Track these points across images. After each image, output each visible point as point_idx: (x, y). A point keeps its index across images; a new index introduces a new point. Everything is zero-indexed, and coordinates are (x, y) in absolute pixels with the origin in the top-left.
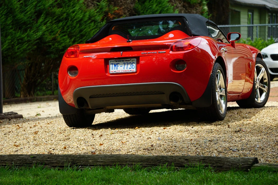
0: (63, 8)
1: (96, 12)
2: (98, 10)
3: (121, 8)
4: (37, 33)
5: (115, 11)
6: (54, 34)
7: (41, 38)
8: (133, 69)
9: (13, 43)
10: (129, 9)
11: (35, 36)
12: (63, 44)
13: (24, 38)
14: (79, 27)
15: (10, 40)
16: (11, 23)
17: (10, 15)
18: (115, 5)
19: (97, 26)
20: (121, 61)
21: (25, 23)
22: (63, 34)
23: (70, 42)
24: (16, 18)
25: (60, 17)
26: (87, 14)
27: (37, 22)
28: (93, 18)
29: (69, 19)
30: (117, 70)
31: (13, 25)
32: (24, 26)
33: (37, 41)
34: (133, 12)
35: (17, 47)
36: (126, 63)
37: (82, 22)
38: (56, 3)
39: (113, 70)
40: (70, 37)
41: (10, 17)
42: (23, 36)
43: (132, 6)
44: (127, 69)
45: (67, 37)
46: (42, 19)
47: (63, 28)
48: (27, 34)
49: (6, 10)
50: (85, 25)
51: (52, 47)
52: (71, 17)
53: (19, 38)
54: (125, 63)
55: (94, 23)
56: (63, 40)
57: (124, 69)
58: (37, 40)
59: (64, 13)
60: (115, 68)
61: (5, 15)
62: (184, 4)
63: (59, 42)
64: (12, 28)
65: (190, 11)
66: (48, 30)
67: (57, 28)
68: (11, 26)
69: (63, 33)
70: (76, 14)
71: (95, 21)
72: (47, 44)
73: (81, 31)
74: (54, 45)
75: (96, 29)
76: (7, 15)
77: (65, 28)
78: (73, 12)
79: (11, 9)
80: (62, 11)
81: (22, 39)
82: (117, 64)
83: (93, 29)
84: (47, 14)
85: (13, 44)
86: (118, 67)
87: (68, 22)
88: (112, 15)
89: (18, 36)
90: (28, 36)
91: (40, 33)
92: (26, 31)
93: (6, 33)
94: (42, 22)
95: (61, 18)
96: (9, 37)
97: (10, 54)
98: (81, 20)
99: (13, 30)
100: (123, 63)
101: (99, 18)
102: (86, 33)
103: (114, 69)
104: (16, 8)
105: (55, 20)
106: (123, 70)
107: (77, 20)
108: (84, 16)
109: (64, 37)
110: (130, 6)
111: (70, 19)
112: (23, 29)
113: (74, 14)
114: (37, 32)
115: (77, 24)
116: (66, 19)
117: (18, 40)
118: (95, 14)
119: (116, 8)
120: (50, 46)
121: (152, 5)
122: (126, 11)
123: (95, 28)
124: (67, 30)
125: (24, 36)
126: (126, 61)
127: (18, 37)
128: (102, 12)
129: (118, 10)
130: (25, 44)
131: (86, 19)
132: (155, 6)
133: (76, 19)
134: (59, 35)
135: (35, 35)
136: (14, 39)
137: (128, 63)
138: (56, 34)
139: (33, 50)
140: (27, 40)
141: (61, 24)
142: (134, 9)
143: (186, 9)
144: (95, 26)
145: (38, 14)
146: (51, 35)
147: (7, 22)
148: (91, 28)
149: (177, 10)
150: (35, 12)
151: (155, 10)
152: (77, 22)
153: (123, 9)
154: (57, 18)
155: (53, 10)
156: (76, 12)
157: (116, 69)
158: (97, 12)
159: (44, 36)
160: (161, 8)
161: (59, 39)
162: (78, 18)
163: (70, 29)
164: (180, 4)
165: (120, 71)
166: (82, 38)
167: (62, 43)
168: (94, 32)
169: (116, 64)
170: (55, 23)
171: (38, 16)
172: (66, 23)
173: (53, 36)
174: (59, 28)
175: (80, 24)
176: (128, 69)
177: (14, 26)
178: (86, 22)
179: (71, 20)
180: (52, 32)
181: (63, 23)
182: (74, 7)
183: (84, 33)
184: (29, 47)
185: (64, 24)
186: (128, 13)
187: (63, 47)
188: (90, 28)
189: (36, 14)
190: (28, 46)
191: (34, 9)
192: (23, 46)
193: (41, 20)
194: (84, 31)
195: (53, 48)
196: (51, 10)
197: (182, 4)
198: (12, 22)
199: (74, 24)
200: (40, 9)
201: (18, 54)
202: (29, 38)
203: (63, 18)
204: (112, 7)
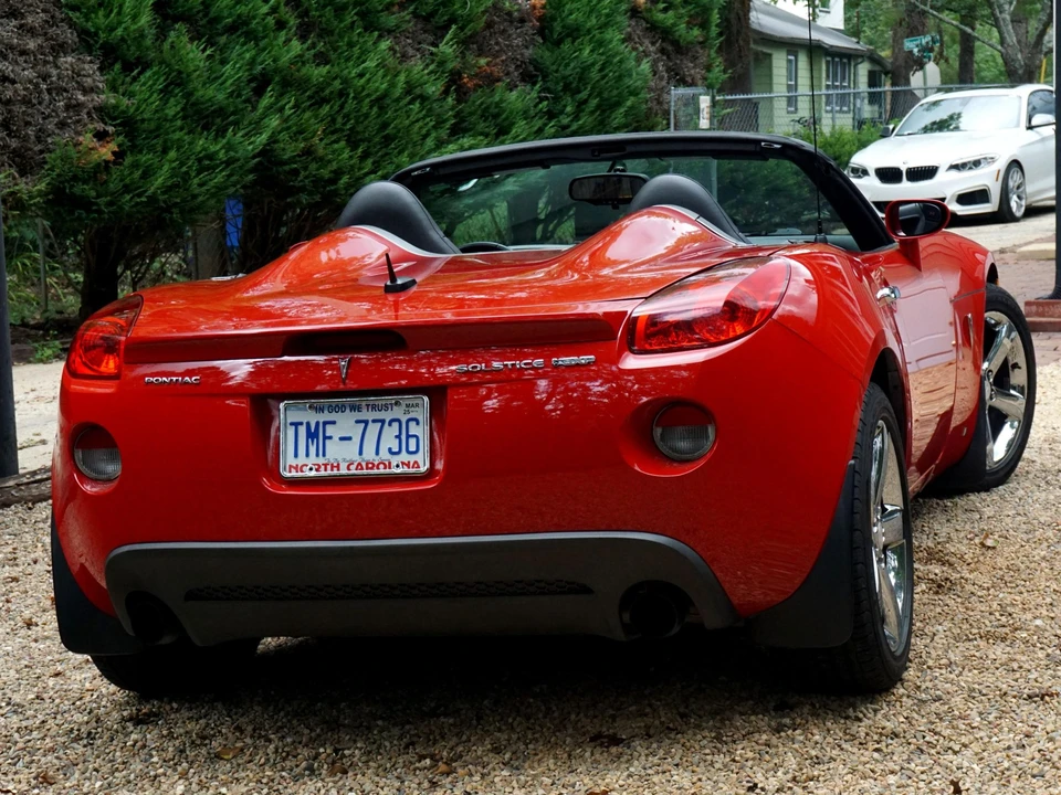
0: (333, 66)
1: (426, 71)
2: (432, 67)
3: (498, 60)
4: (252, 139)
5: (479, 68)
6: (305, 140)
7: (266, 152)
8: (412, 459)
9: (184, 169)
10: (519, 63)
11: (250, 147)
12: (334, 166)
13: (217, 152)
14: (379, 116)
15: (174, 161)
16: (178, 113)
17: (177, 91)
18: (481, 53)
19: (430, 110)
20: (341, 408)
21: (221, 112)
22: (334, 137)
23: (351, 157)
24: (193, 99)
25: (323, 90)
26: (402, 78)
27: (254, 108)
28: (418, 91)
29: (348, 95)
30: (321, 460)
31: (184, 118)
32: (218, 120)
33: (257, 160)
34: (531, 68)
35: (196, 181)
36: (374, 421)
37: (388, 101)
38: (313, 52)
39: (302, 459)
40: (353, 145)
41: (177, 95)
42: (213, 148)
43: (528, 53)
44: (377, 453)
45: (343, 143)
46: (271, 96)
47: (333, 121)
48: (224, 141)
49: (162, 79)
50: (396, 111)
51: (303, 173)
52: (354, 91)
53: (204, 153)
54: (366, 422)
55: (421, 104)
56: (334, 152)
57: (361, 453)
58: (254, 157)
59: (335, 78)
60: (313, 450)
61: (161, 91)
62: (664, 45)
63: (321, 159)
64: (181, 129)
65: (678, 62)
66: (288, 128)
67: (315, 123)
68: (179, 123)
69: (333, 133)
70: (369, 80)
71: (423, 98)
72: (287, 168)
73: (385, 126)
74: (306, 169)
75: (428, 119)
76: (166, 92)
77: (339, 120)
78: (361, 75)
79: (180, 72)
80: (329, 72)
81: (211, 157)
82: (325, 423)
83: (417, 121)
84: (287, 84)
85: (187, 173)
86: (327, 442)
87: (346, 102)
88: (471, 80)
89: (199, 149)
90: (229, 147)
91: (263, 138)
92: (221, 132)
93: (165, 141)
94: (270, 107)
95: (327, 92)
96: (172, 154)
97: (178, 200)
98: (385, 95)
99: (186, 134)
100: (357, 422)
101: (433, 89)
102: (399, 131)
103: (307, 455)
104: (195, 71)
105: (310, 98)
106: (357, 459)
107: (373, 98)
108: (392, 85)
109: (336, 146)
110: (522, 55)
111: (352, 95)
112: (214, 128)
113: (363, 81)
114: (255, 135)
115: (371, 107)
116: (342, 94)
117: (200, 160)
118: (426, 77)
119: (483, 61)
120: (296, 172)
121: (580, 50)
122: (513, 67)
123: (424, 118)
124: (344, 124)
125: (218, 147)
126: (374, 408)
127: (200, 152)
128: (443, 72)
129: (488, 64)
130: (221, 171)
131: (398, 92)
132: (586, 52)
133: (368, 95)
134: (321, 140)
135: (249, 144)
136: (188, 158)
137: (383, 422)
138: (312, 138)
139: (244, 187)
140: (225, 159)
141: (326, 109)
142: (533, 61)
143: (668, 57)
144: (424, 112)
145: (260, 83)
146: (296, 141)
147: (167, 111)
148: (412, 118)
149: (645, 61)
150: (250, 81)
151: (589, 63)
152: (371, 101)
153: (503, 61)
154: (317, 92)
155: (304, 71)
156: (368, 76)
157: (317, 455)
158: (428, 74)
159: (276, 146)
160: (604, 57)
161: (321, 152)
162: (377, 90)
163: (352, 121)
164: (653, 44)
165: (338, 467)
166: (386, 146)
167: (330, 161)
168: (421, 128)
169: (317, 423)
170: (311, 106)
171: (259, 92)
172: (342, 107)
173: (302, 145)
174: (322, 121)
175: (381, 108)
176: (384, 454)
177: (189, 121)
178: (398, 100)
179: (354, 98)
180: (301, 132)
181: (331, 108)
182: (364, 62)
183: (394, 131)
184: (234, 178)
185: (336, 108)
186: (516, 74)
187: (335, 172)
188: (408, 117)
189: (253, 85)
190: (229, 176)
191: (248, 70)
192: (213, 175)
193: (265, 101)
194: (392, 125)
195: (306, 177)
196: (298, 71)
197: (658, 45)
198: (183, 109)
199: (365, 110)
200: (263, 69)
201: (201, 199)
202: (232, 154)
203: (332, 92)
204: (471, 58)
